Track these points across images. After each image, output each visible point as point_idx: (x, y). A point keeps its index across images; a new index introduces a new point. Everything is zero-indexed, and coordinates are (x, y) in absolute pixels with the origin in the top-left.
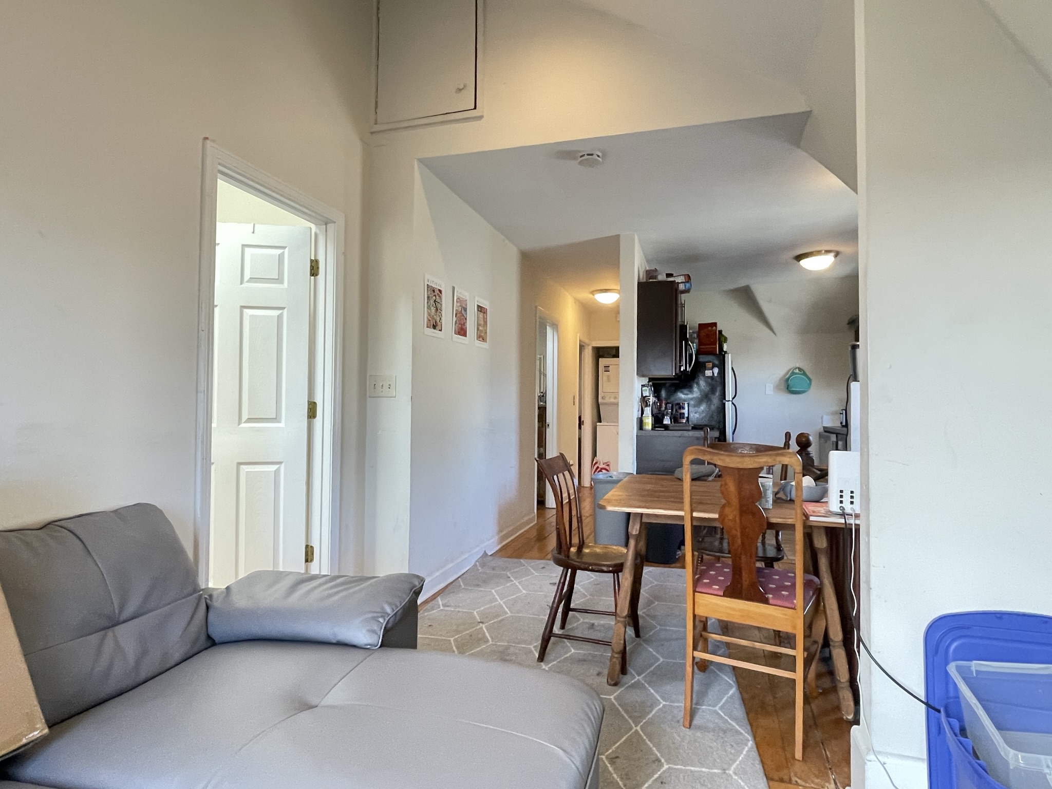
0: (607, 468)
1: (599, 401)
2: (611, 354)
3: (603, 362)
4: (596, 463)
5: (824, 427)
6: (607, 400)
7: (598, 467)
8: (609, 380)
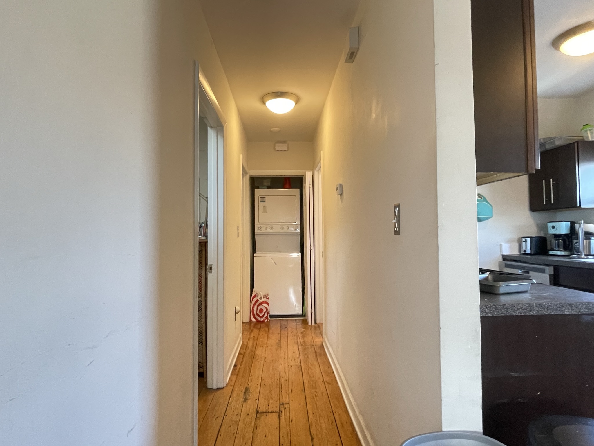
0: (267, 301)
1: (255, 232)
2: (265, 186)
3: (258, 192)
4: (255, 296)
5: (503, 256)
6: (263, 230)
7: (257, 301)
8: (265, 211)
